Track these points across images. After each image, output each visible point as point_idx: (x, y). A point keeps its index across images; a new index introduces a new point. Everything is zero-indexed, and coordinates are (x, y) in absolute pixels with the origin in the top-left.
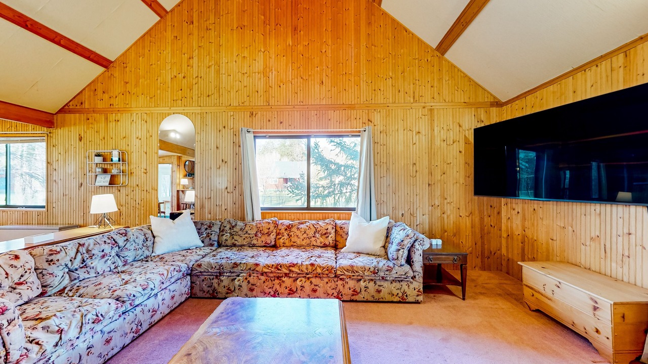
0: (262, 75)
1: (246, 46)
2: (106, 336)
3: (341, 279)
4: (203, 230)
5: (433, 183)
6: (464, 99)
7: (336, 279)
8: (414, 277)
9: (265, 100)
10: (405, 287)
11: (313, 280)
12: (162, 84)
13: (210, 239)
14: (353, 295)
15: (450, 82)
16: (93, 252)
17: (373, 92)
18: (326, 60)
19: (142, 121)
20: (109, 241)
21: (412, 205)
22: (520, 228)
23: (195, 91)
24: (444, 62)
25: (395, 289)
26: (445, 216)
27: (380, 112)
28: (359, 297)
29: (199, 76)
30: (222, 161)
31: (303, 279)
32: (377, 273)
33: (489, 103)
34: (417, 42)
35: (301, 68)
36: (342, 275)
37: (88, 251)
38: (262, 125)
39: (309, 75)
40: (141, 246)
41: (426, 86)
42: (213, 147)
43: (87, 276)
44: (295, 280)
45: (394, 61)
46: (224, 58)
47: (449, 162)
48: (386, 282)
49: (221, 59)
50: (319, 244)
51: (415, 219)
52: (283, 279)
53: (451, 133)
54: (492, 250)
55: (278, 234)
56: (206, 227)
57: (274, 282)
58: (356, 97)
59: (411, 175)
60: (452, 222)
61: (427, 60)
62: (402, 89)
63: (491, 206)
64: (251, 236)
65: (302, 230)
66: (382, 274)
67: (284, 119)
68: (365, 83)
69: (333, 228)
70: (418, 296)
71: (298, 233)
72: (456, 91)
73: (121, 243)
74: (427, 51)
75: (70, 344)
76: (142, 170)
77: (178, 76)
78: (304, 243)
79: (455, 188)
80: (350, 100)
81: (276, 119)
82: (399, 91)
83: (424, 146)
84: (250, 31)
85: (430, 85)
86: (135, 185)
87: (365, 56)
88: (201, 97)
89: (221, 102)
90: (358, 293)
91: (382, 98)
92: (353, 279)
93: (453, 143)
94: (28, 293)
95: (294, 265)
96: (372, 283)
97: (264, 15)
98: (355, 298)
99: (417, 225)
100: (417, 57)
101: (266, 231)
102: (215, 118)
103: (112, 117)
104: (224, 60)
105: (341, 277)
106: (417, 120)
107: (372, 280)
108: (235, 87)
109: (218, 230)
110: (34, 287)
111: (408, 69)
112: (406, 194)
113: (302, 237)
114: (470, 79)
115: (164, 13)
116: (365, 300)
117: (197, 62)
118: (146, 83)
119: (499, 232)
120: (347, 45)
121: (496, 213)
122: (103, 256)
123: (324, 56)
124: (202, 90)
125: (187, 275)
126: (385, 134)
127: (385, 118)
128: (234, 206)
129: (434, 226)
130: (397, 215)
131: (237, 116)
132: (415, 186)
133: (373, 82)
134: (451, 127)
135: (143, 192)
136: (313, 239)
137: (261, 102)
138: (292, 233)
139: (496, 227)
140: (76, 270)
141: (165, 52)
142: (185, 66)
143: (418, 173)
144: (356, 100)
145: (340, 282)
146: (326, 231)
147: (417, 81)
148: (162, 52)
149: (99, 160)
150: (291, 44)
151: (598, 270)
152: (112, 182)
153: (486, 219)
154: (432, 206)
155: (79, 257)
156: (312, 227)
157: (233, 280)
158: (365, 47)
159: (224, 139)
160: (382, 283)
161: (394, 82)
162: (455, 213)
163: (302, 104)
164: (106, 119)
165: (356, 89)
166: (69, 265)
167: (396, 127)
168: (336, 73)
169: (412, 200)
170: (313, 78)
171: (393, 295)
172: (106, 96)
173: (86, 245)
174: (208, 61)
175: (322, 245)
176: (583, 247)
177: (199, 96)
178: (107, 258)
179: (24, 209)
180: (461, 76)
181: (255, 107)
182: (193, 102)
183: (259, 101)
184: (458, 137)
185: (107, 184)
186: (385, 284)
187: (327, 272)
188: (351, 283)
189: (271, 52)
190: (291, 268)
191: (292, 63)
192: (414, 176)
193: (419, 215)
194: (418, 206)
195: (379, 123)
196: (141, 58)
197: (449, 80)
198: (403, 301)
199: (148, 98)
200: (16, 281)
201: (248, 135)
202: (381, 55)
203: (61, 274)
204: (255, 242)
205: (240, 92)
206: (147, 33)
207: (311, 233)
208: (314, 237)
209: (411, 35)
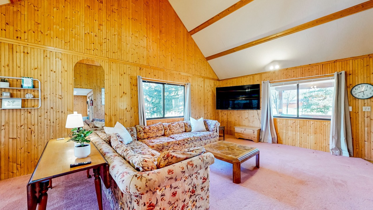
0: (146, 49)
1: (137, 31)
5: (205, 105)
6: (212, 77)
9: (147, 63)
12: (76, 35)
13: (134, 137)
15: (209, 70)
17: (189, 69)
19: (57, 59)
22: (226, 118)
23: (104, 47)
24: (207, 63)
26: (208, 117)
27: (191, 77)
29: (107, 39)
30: (124, 93)
35: (164, 51)
36: (202, 139)
38: (146, 75)
39: (167, 55)
42: (117, 84)
46: (124, 33)
49: (122, 33)
53: (209, 88)
55: (165, 129)
58: (184, 70)
61: (203, 61)
63: (217, 113)
67: (156, 74)
69: (184, 124)
71: (174, 127)
72: (210, 74)
74: (203, 58)
76: (57, 96)
77: (90, 33)
81: (153, 73)
82: (196, 70)
83: (202, 92)
84: (139, 24)
85: (204, 70)
86: (49, 108)
88: (108, 52)
89: (122, 58)
97: (146, 18)
102: (119, 67)
103: (19, 49)
106: (201, 82)
108: (131, 52)
109: (136, 132)
113: (176, 129)
114: (213, 71)
117: (105, 29)
118: (60, 29)
120: (181, 47)
121: (218, 115)
123: (172, 49)
124: (109, 48)
126: (192, 86)
127: (192, 80)
128: (131, 118)
131: (132, 68)
133: (189, 65)
134: (209, 86)
135: (58, 113)
137: (145, 63)
138: (171, 128)
141: (79, 13)
142: (96, 29)
143: (201, 102)
147: (201, 68)
148: (77, 12)
149: (5, 85)
150: (159, 38)
151: (247, 125)
154: (205, 113)
158: (186, 49)
159: (124, 80)
162: (210, 116)
164: (11, 49)
167: (195, 84)
169: (200, 112)
170: (168, 57)
172: (10, 28)
174: (113, 31)
176: (244, 121)
177: (107, 51)
181: (143, 65)
182: (102, 54)
183: (144, 62)
189: (150, 39)
191: (160, 47)
196: (55, 9)
199: (63, 42)
202: (191, 55)
205: (134, 55)
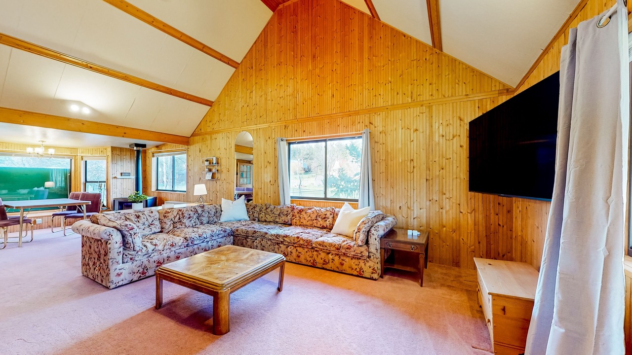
0: (292, 97)
1: (282, 77)
2: (177, 255)
3: (316, 251)
4: (250, 209)
5: (430, 178)
6: (466, 92)
7: (312, 250)
8: (369, 257)
9: (294, 115)
10: (362, 264)
11: (298, 249)
13: (253, 216)
14: (324, 264)
15: (450, 76)
16: (184, 215)
17: (374, 97)
18: (336, 76)
20: (193, 210)
21: (409, 199)
22: (520, 228)
23: (254, 115)
24: (443, 57)
25: (354, 265)
26: (444, 211)
27: (380, 114)
28: (328, 266)
30: (268, 162)
31: (292, 247)
32: (339, 249)
33: (497, 92)
34: (415, 44)
35: (318, 87)
36: (316, 247)
37: (182, 214)
38: (292, 134)
39: (323, 91)
40: (213, 215)
41: (424, 85)
42: (263, 152)
43: (181, 227)
44: (287, 247)
45: (393, 66)
47: (448, 157)
48: (348, 258)
49: (268, 90)
50: (319, 226)
51: (412, 212)
52: (281, 245)
53: (451, 127)
54: (500, 252)
55: (293, 216)
56: (252, 207)
57: (275, 247)
58: (360, 104)
59: (409, 170)
60: (451, 217)
61: (426, 59)
62: (401, 92)
63: (499, 204)
64: (276, 215)
65: (308, 214)
66: (343, 251)
67: (306, 129)
68: (367, 91)
69: (331, 214)
70: (372, 273)
71: (305, 216)
72: (457, 85)
73: (200, 212)
74: (425, 50)
75: (159, 252)
76: (227, 169)
77: (244, 105)
78: (308, 223)
79: (455, 183)
80: (355, 107)
81: (301, 129)
82: (398, 94)
83: (421, 143)
84: (285, 66)
85: (428, 84)
86: (223, 179)
87: (367, 68)
89: (267, 120)
90: (327, 263)
91: (382, 101)
92: (324, 252)
93: (453, 137)
94: (155, 230)
95: (286, 236)
96: (337, 257)
97: (293, 51)
98: (325, 266)
99: (414, 219)
100: (415, 58)
101: (285, 213)
102: (264, 132)
103: (214, 136)
104: (270, 90)
105: (316, 249)
106: (415, 118)
107: (338, 255)
108: (275, 109)
109: (259, 211)
110: (157, 227)
111: (406, 71)
112: (403, 188)
113: (307, 219)
114: (473, 70)
115: (238, 65)
116: (332, 269)
117: (255, 94)
118: (229, 113)
119: (509, 232)
120: (353, 61)
121: (505, 211)
122: (189, 218)
123: (335, 73)
124: (257, 113)
125: (231, 235)
126: (384, 134)
127: (384, 120)
128: (275, 194)
129: (431, 219)
130: (395, 208)
131: (277, 129)
132: (412, 181)
133: (374, 89)
134: (451, 122)
135: (227, 183)
136: (315, 221)
138: (301, 216)
139: (505, 227)
140: (176, 223)
141: (238, 91)
142: (248, 97)
143: (415, 170)
144: (359, 106)
145: (315, 253)
146: (325, 216)
147: (415, 81)
149: (207, 163)
150: (311, 69)
152: (213, 177)
153: (492, 216)
154: (430, 201)
155: (178, 216)
156: (315, 212)
157: (254, 242)
158: (367, 59)
159: (269, 146)
160: (345, 258)
161: (393, 86)
162: (454, 208)
163: (318, 115)
164: (211, 138)
165: (360, 97)
166: (173, 220)
167: (395, 126)
168: (343, 86)
169: (409, 195)
170: (326, 93)
171: (353, 269)
172: (211, 124)
173: (182, 211)
174: (260, 93)
175: (321, 226)
177: (256, 117)
178: (191, 219)
179: (179, 192)
180: (463, 68)
181: (288, 121)
182: (252, 122)
183: (290, 117)
184: (458, 131)
185: (210, 178)
186: (347, 259)
187: (306, 244)
188: (323, 255)
189: (298, 78)
190: (284, 238)
191: (312, 83)
192: (412, 171)
193: (416, 208)
194: (415, 200)
195: (379, 124)
196: (227, 98)
197: (449, 74)
198: (360, 276)
199: (230, 122)
200: (151, 223)
201: (282, 143)
202: (381, 63)
203: (169, 223)
204: (277, 220)
206: (229, 80)
207: (314, 217)
208: (316, 220)
209: (409, 39)
